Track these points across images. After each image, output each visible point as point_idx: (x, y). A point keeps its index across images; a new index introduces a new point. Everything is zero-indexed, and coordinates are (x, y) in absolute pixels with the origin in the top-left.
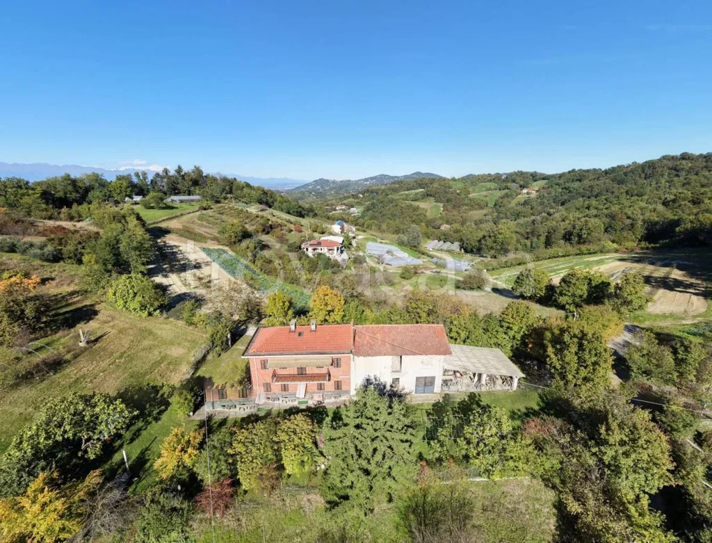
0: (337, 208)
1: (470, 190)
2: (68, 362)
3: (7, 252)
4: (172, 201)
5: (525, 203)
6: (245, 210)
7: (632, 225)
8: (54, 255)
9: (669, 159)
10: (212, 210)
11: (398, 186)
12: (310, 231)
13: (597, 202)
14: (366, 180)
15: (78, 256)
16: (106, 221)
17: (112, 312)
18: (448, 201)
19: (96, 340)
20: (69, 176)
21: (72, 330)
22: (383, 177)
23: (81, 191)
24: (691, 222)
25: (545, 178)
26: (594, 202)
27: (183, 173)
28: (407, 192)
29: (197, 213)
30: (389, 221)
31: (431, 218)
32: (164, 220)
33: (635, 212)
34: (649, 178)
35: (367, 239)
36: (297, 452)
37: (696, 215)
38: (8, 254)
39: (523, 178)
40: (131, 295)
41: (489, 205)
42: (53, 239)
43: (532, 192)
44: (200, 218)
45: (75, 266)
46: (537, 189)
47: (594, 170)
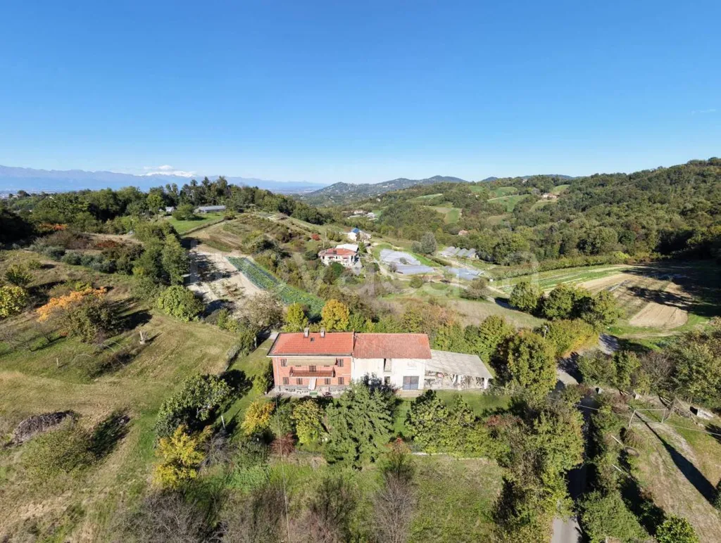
0: (355, 213)
1: (490, 194)
2: (134, 356)
3: (75, 264)
4: (200, 211)
5: (545, 209)
6: (266, 219)
7: (647, 235)
8: (110, 267)
9: (696, 165)
10: (236, 220)
11: (415, 190)
12: (326, 240)
13: (619, 209)
14: (384, 184)
15: (129, 267)
16: (146, 234)
17: (160, 317)
18: (467, 206)
19: (152, 340)
20: (110, 190)
21: (133, 331)
22: (402, 181)
23: (121, 203)
24: (703, 234)
25: (568, 181)
26: (615, 209)
27: (209, 184)
28: (425, 197)
29: (223, 223)
30: (405, 226)
31: (449, 223)
32: (193, 231)
33: (650, 222)
34: (674, 184)
35: (381, 247)
36: (307, 427)
37: (708, 227)
38: (75, 266)
39: (545, 183)
40: (176, 304)
41: (508, 210)
42: (106, 253)
43: (553, 196)
44: (226, 228)
45: (126, 276)
46: (558, 194)
47: (619, 174)
